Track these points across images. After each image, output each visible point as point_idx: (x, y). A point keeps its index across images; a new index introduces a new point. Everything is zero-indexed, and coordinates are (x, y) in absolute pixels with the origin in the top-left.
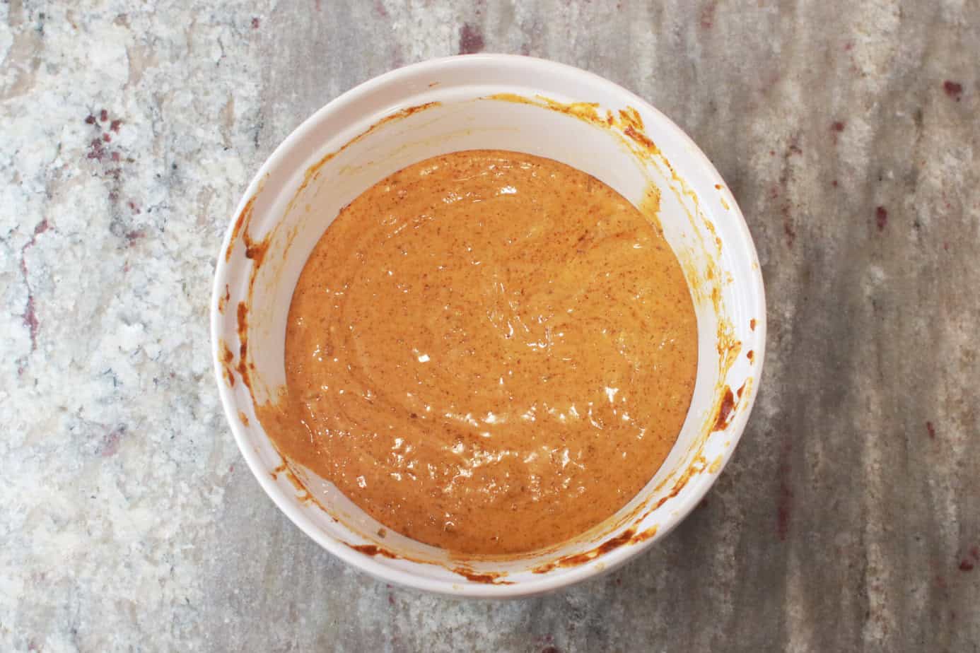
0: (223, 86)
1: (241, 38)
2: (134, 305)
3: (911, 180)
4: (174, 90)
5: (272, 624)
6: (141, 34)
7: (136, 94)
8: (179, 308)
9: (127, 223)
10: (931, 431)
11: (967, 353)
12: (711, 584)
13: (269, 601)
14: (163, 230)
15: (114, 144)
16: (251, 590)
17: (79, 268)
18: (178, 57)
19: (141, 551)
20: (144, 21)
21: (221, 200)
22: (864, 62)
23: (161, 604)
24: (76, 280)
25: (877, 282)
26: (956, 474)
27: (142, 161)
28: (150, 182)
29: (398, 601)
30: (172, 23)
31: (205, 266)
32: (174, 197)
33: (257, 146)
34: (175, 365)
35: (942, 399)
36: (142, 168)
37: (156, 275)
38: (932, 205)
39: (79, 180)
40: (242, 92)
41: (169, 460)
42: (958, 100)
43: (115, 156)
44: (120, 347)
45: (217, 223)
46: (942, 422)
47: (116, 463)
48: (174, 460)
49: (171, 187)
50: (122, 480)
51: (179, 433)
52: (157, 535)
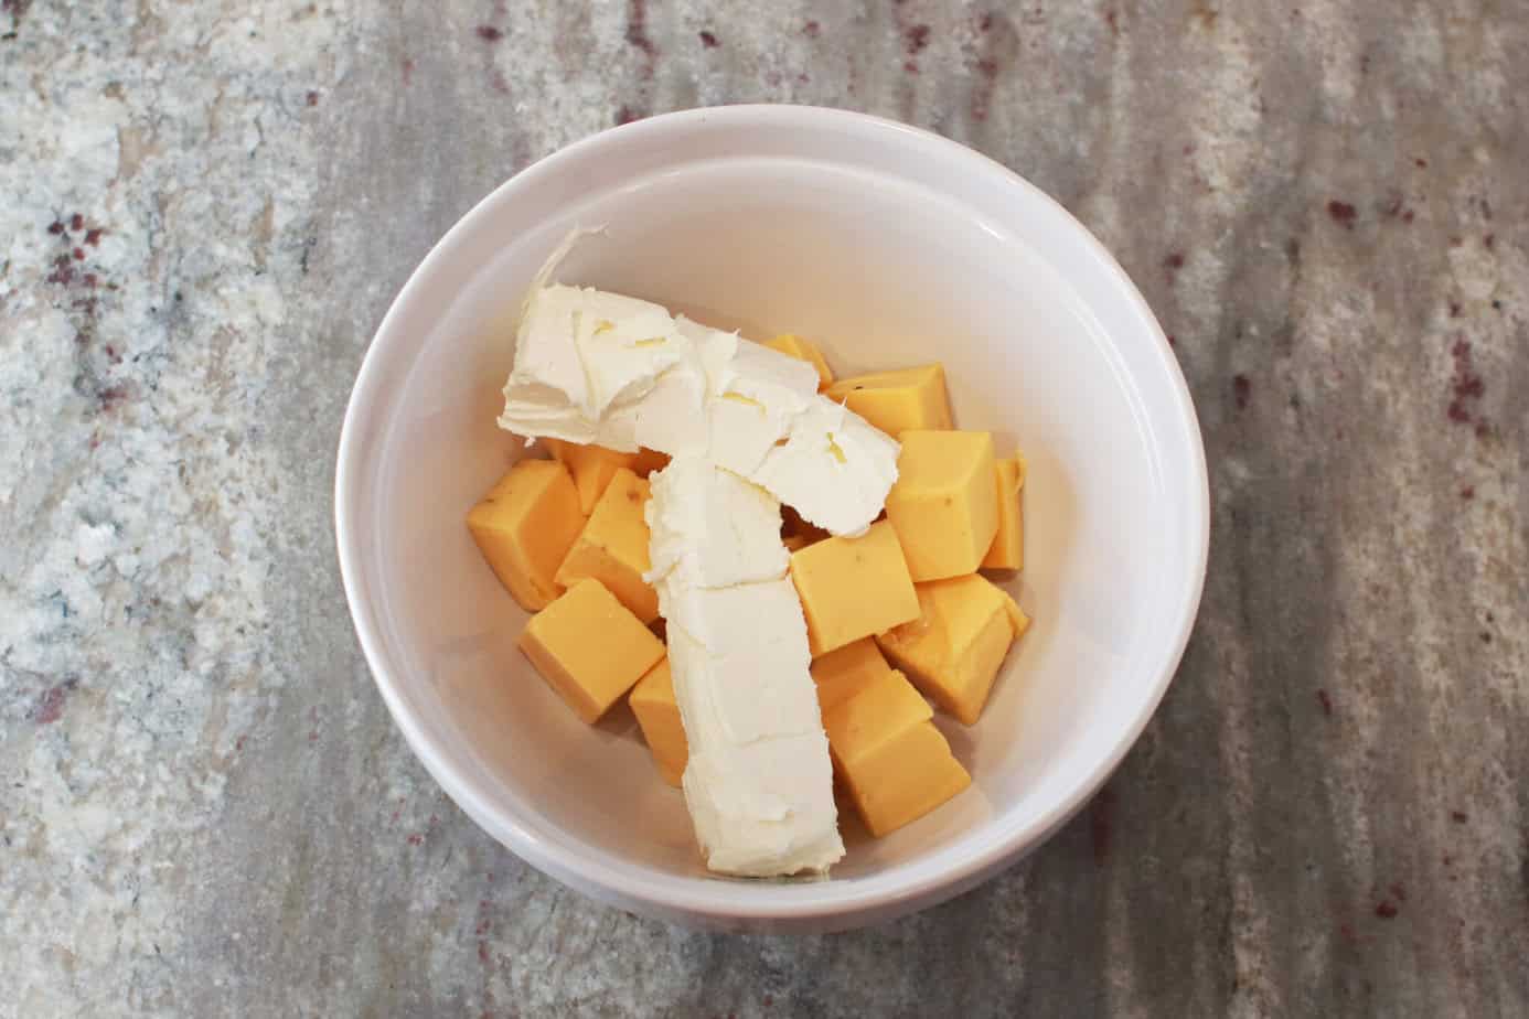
0: (259, 185)
1: (290, 117)
2: (104, 497)
3: (1285, 338)
4: (186, 189)
5: (289, 989)
6: (141, 110)
7: (128, 194)
8: (173, 501)
9: (101, 376)
10: (1324, 703)
11: (1376, 589)
12: (989, 935)
13: (288, 954)
14: (154, 388)
15: (88, 264)
16: (260, 933)
17: (23, 442)
18: (193, 142)
19: (87, 871)
20: (147, 92)
21: (246, 347)
22: (1212, 172)
23: (116, 954)
24: (16, 458)
25: (1238, 484)
26: (1366, 769)
27: (129, 289)
28: (140, 317)
29: (493, 955)
30: (187, 95)
31: (215, 441)
32: (175, 340)
33: (305, 270)
34: (161, 586)
35: (1341, 656)
36: (128, 297)
37: (140, 454)
38: (1316, 374)
39: (33, 314)
40: (287, 193)
41: (141, 730)
42: (1350, 227)
43: (90, 280)
44: (77, 560)
45: (239, 380)
46: (1341, 691)
47: (59, 734)
48: (148, 731)
49: (172, 326)
50: (66, 760)
51: (160, 689)
52: (115, 845)
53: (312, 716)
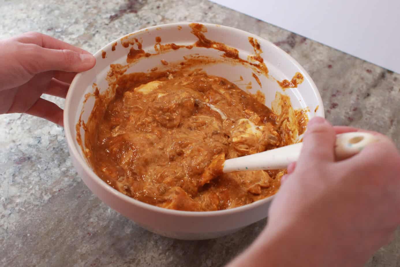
5: (33, 254)
16: (35, 237)
19: (3, 202)
34: (65, 147)
41: (38, 176)
47: (18, 168)
48: (40, 177)
50: (16, 174)
51: (49, 169)
52: (14, 199)
53: (82, 193)
